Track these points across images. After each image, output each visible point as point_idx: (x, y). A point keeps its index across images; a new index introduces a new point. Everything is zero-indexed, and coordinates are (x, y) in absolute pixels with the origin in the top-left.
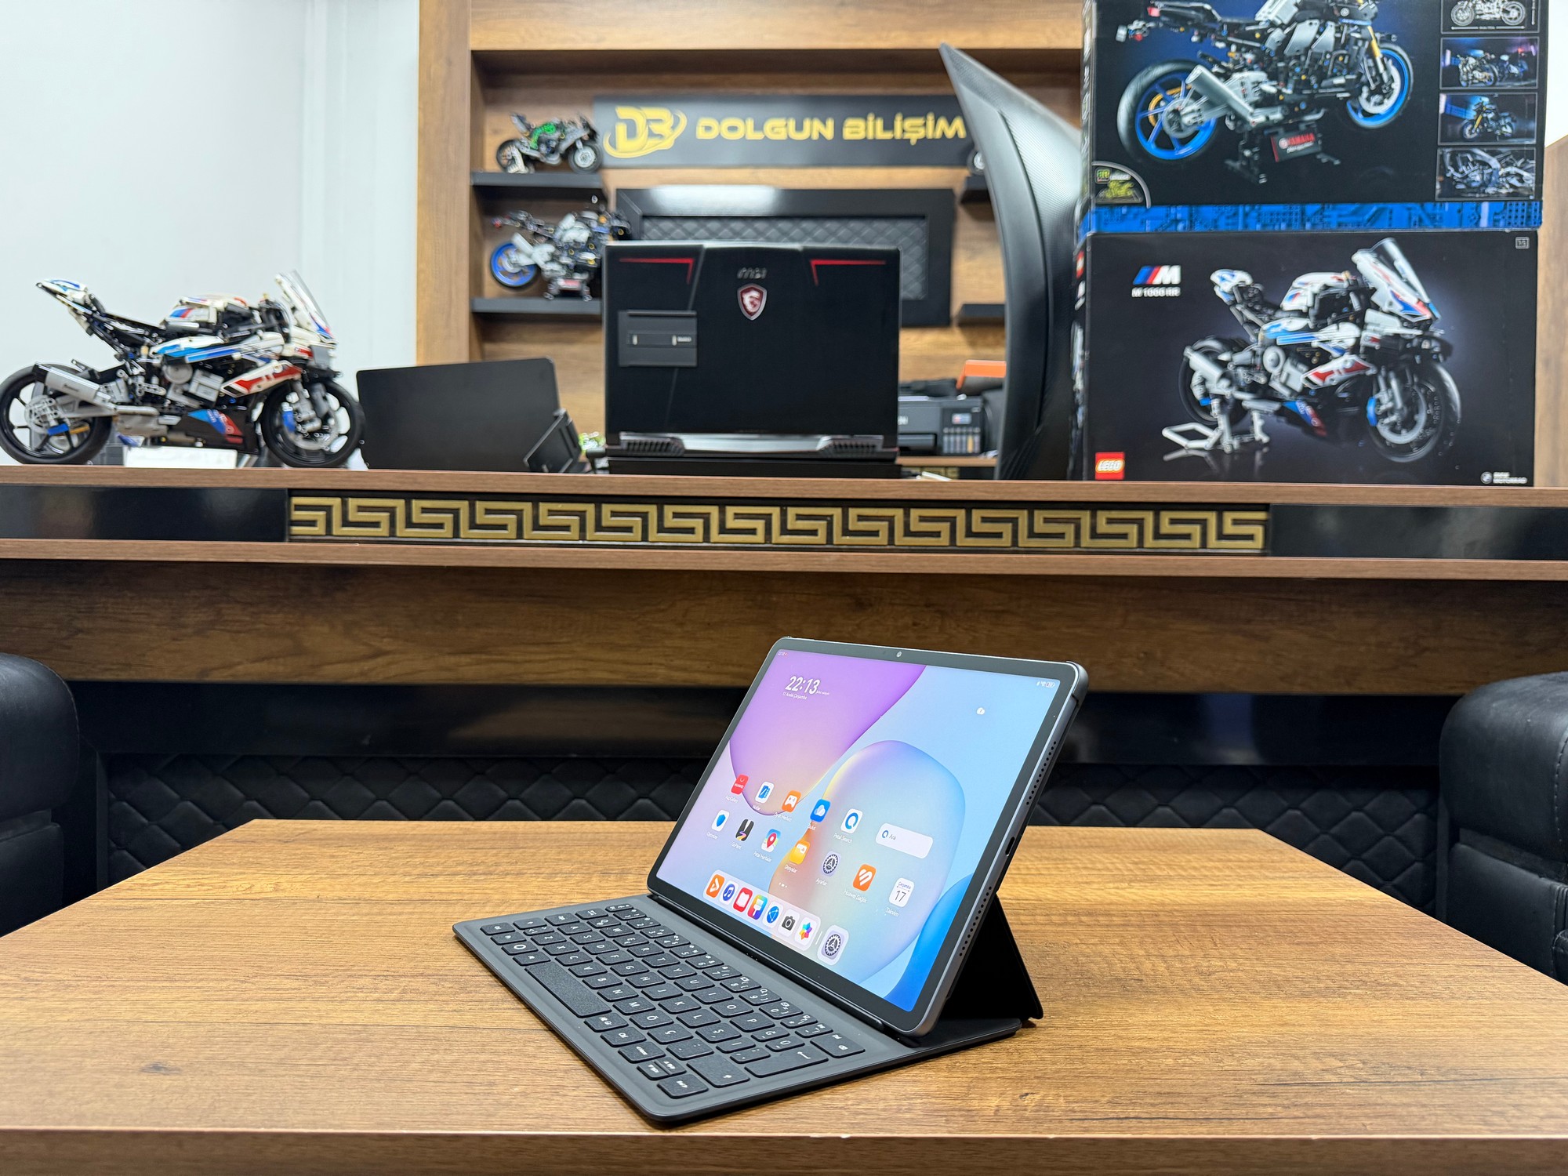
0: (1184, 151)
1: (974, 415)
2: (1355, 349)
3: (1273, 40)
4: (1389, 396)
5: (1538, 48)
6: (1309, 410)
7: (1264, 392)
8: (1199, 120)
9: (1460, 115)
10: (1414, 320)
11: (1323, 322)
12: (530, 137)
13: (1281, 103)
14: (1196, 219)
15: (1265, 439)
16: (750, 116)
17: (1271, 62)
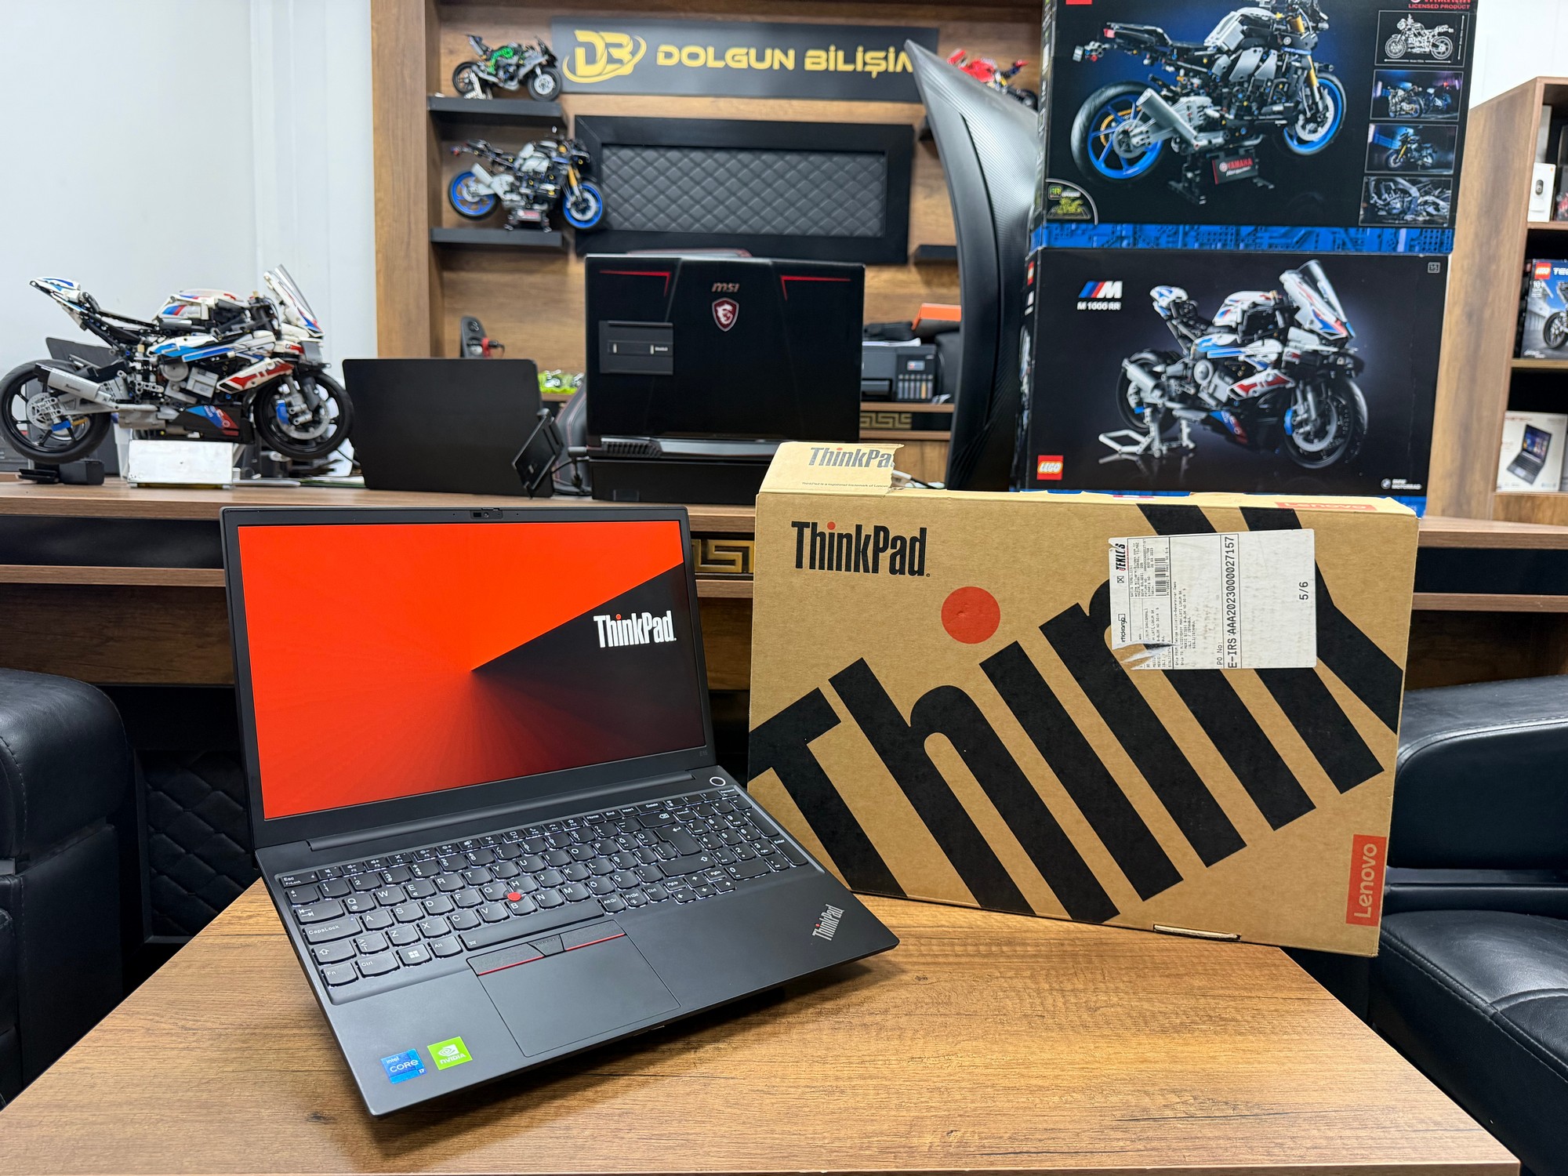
0: (1130, 172)
1: (927, 362)
2: (1277, 364)
3: (1219, 66)
4: (1305, 408)
5: (1462, 83)
6: (1232, 420)
7: (1192, 402)
8: (1147, 141)
9: (1386, 145)
10: (1332, 338)
11: (1251, 337)
12: (488, 60)
13: (1224, 128)
14: (1140, 237)
15: (1191, 446)
16: (711, 44)
17: (1216, 87)
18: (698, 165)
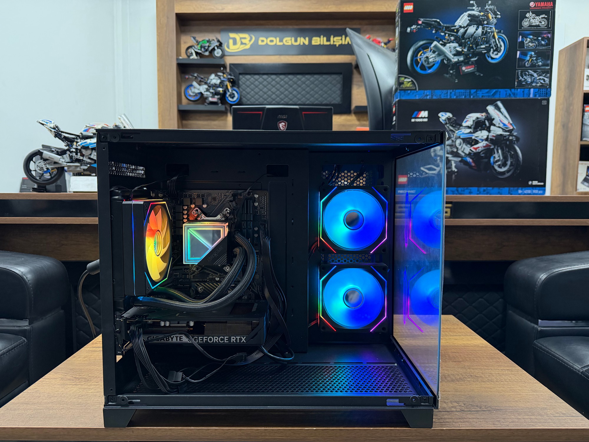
0: (429, 71)
2: (487, 139)
3: (461, 32)
4: (498, 155)
5: (551, 35)
6: (471, 160)
7: (456, 154)
8: (435, 60)
9: (523, 58)
10: (507, 129)
11: (476, 130)
12: (198, 45)
13: (463, 54)
14: (434, 94)
15: (456, 170)
16: (278, 36)
17: (460, 40)
18: (273, 80)
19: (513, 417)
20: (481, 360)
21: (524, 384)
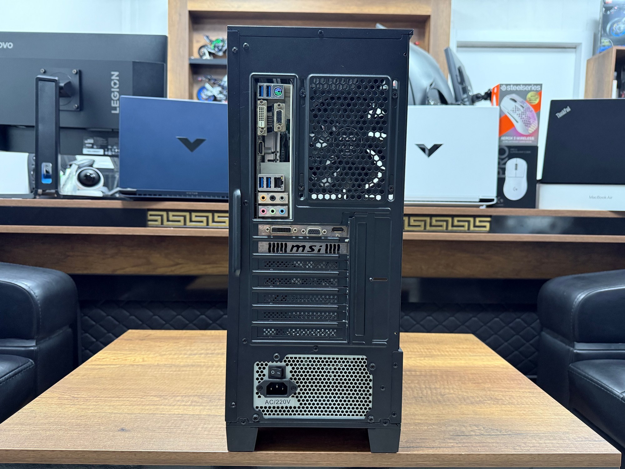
12: (211, 44)
19: (534, 441)
20: (502, 381)
21: (545, 407)
